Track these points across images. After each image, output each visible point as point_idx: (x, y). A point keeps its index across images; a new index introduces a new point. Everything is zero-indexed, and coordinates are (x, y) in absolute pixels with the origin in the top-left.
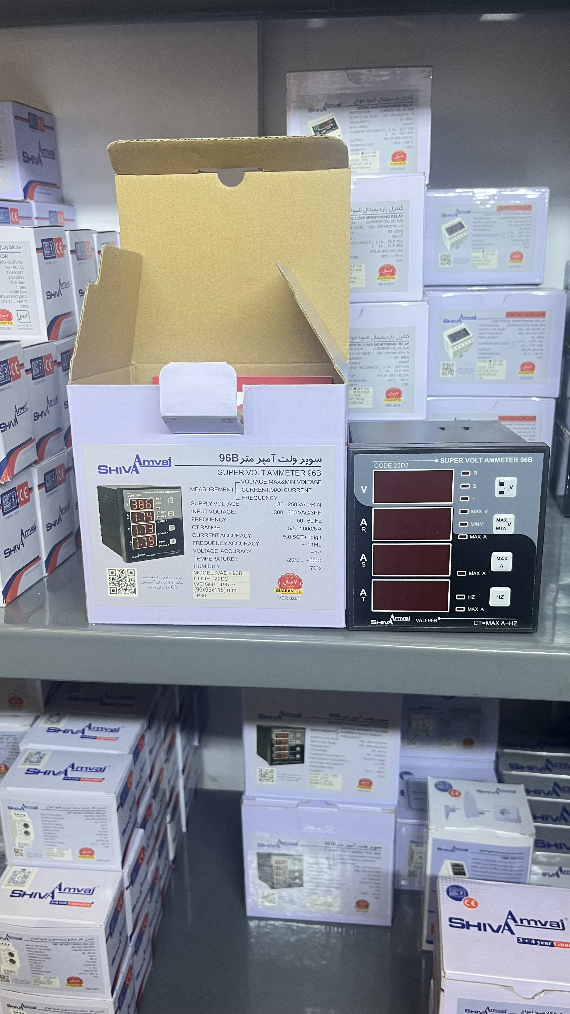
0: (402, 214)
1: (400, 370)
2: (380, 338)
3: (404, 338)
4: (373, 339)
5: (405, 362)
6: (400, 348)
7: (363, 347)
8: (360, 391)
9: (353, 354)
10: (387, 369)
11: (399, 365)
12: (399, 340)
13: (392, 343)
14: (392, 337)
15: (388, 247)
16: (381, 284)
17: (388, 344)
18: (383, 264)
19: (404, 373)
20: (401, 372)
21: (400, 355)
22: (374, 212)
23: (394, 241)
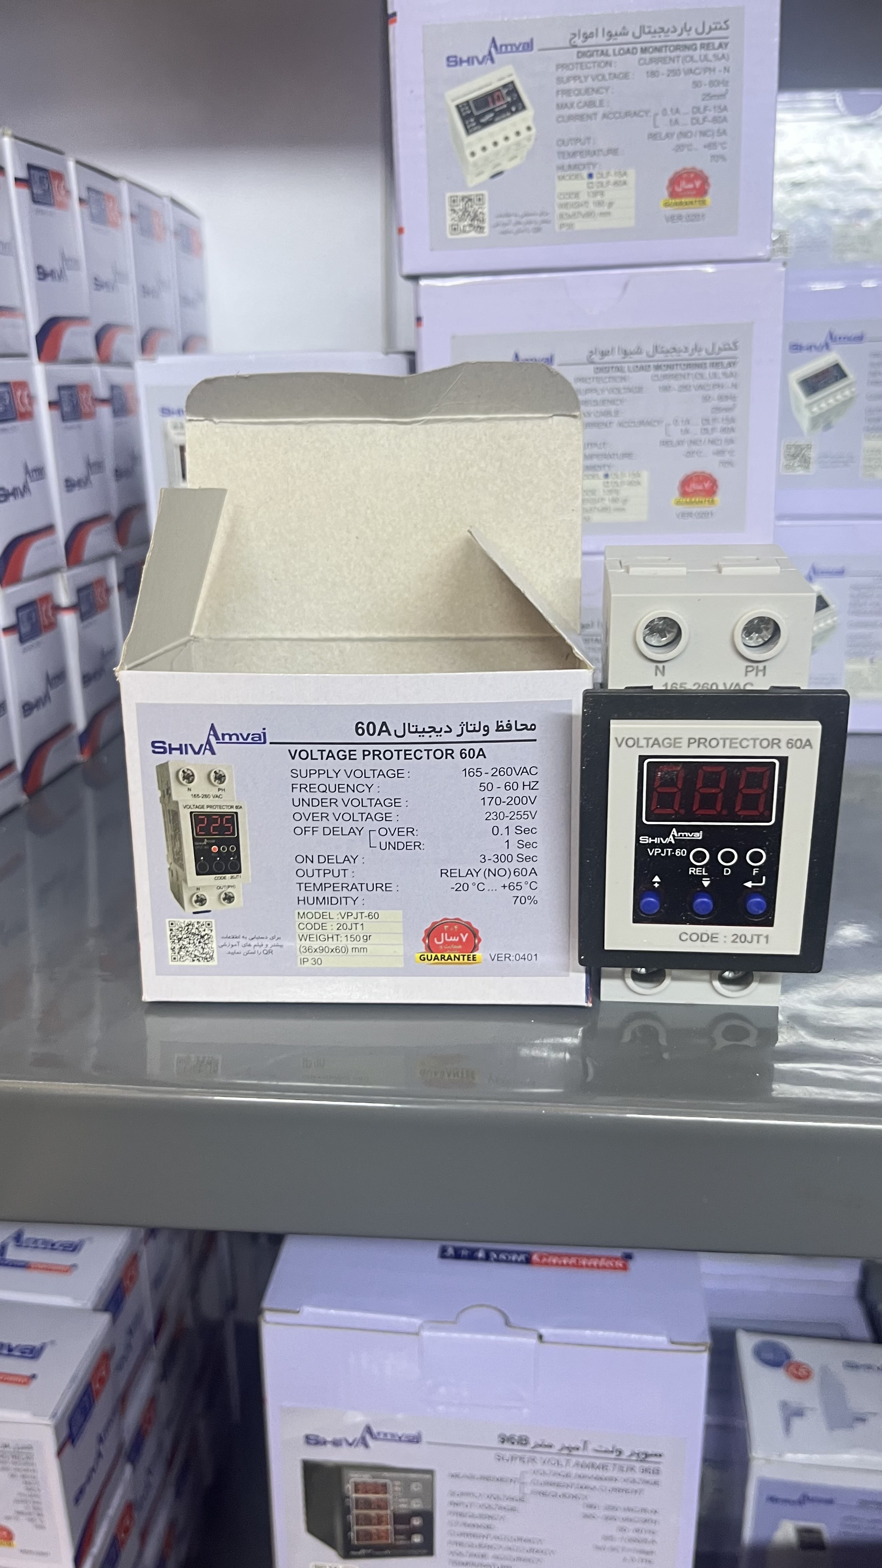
0: (726, 40)
1: (713, 430)
2: (668, 352)
3: (725, 350)
4: (651, 353)
5: (728, 410)
6: (715, 375)
7: (627, 374)
8: (619, 481)
10: (684, 428)
11: (711, 416)
13: (697, 362)
14: (697, 349)
15: (693, 124)
16: (672, 219)
17: (689, 366)
18: (678, 168)
19: (724, 436)
20: (717, 435)
21: (715, 393)
22: (657, 35)
23: (705, 108)
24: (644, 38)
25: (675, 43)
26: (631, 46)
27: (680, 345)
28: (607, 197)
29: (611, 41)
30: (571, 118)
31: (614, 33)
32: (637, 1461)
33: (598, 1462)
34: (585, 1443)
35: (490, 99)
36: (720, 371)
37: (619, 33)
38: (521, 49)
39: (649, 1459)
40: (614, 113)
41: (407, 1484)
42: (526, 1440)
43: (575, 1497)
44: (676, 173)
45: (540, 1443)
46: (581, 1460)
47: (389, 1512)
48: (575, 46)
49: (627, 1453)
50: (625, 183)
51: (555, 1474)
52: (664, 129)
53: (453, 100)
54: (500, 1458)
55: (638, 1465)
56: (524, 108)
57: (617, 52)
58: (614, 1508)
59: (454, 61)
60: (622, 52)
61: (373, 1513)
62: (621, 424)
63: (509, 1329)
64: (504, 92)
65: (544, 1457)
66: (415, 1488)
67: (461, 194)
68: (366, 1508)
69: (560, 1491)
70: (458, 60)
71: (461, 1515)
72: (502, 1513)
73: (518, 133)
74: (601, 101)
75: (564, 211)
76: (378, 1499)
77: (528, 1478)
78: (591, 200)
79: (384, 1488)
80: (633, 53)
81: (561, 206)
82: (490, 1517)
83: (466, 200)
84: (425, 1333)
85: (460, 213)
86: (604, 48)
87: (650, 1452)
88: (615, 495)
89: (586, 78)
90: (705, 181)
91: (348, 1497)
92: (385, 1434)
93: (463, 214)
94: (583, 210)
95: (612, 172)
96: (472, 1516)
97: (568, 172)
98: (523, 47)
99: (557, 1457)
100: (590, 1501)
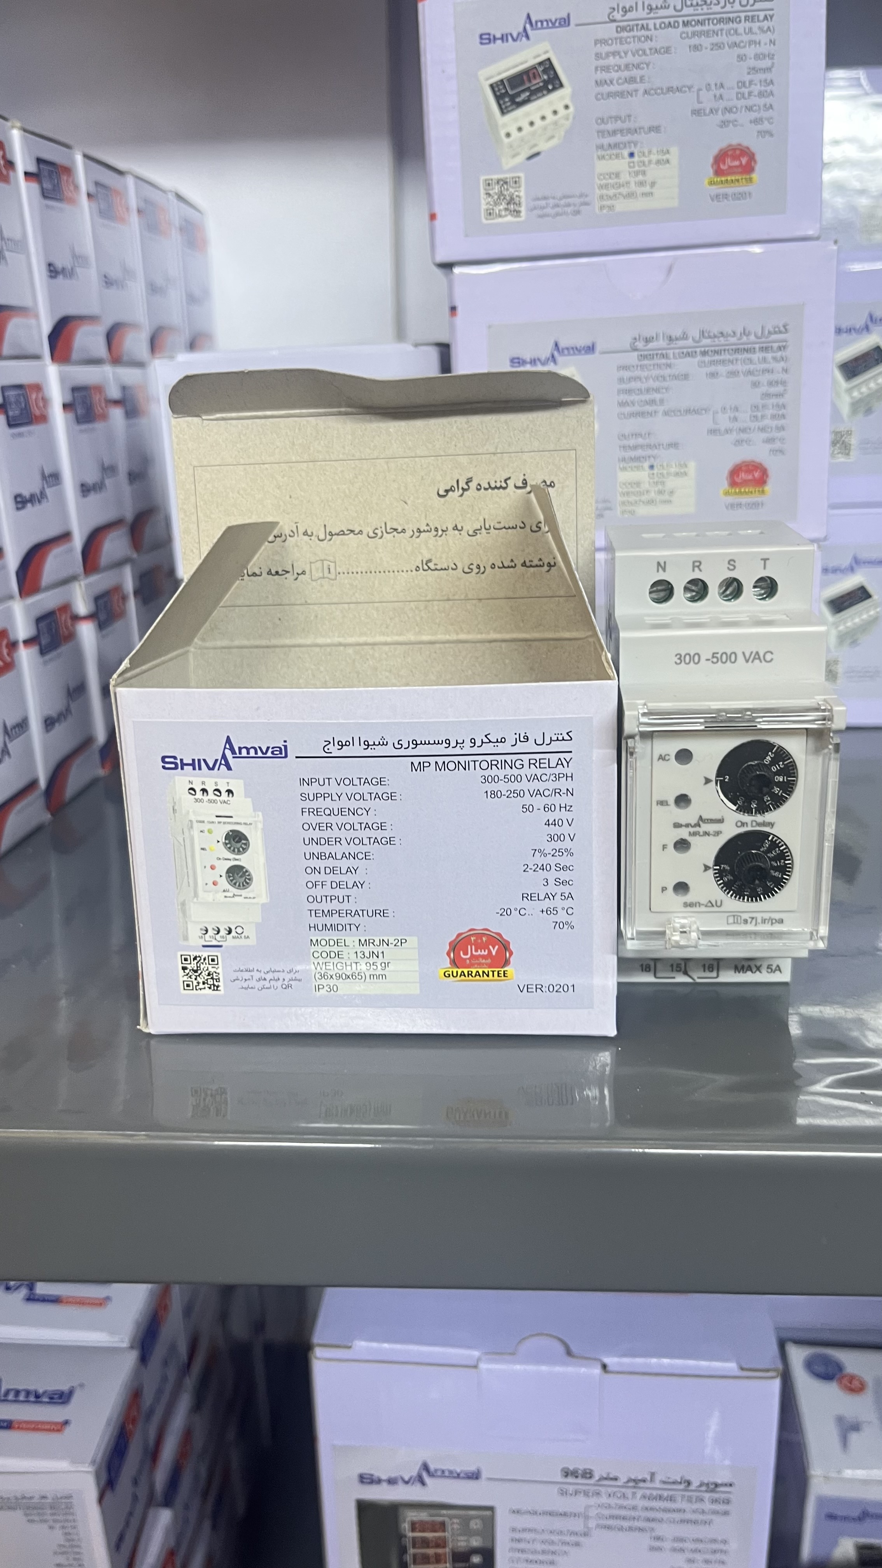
0: (771, 13)
1: (763, 417)
2: (715, 336)
3: (775, 333)
4: (697, 339)
5: (777, 395)
6: (765, 360)
7: (673, 361)
8: (665, 472)
9: (647, 379)
10: (732, 415)
11: (761, 403)
12: (763, 339)
13: (746, 346)
14: (745, 333)
15: (738, 99)
16: (717, 197)
17: (737, 351)
18: (723, 145)
19: (774, 423)
20: (767, 422)
21: (764, 379)
22: (699, 8)
23: (751, 82)
24: (686, 11)
25: (718, 16)
26: (672, 20)
27: (728, 330)
28: (649, 178)
29: (652, 15)
30: (610, 95)
31: (654, 6)
32: (706, 1491)
33: (665, 1494)
34: (653, 1475)
35: (525, 77)
36: (769, 356)
37: (659, 6)
38: (557, 24)
39: (718, 1489)
40: (655, 90)
41: (466, 1521)
42: (590, 1473)
43: (641, 1530)
44: (721, 150)
45: (605, 1476)
46: (648, 1492)
47: (447, 1550)
48: (614, 21)
49: (695, 1484)
50: (668, 161)
51: (621, 1507)
52: (707, 105)
53: (487, 79)
54: (563, 1493)
55: (707, 1496)
56: (561, 85)
57: (658, 26)
58: (681, 1540)
59: (487, 39)
60: (663, 25)
61: (431, 1551)
62: (666, 413)
63: (570, 1359)
64: (540, 69)
65: (610, 1490)
66: (475, 1525)
67: (495, 177)
68: (423, 1547)
69: (626, 1524)
70: (492, 37)
71: (523, 1551)
72: (566, 1548)
73: (555, 112)
74: (642, 78)
75: (604, 192)
76: (434, 1537)
77: (593, 1512)
78: (632, 181)
79: (442, 1526)
80: (675, 27)
81: (601, 187)
82: (554, 1553)
83: (502, 183)
84: (483, 1366)
85: (496, 197)
86: (644, 22)
87: (719, 1481)
88: (660, 487)
89: (626, 53)
90: (752, 157)
91: (405, 1536)
92: (443, 1471)
93: (499, 198)
94: (624, 191)
95: (654, 150)
96: (535, 1552)
97: (609, 152)
98: (560, 23)
99: (623, 1490)
100: (658, 1533)
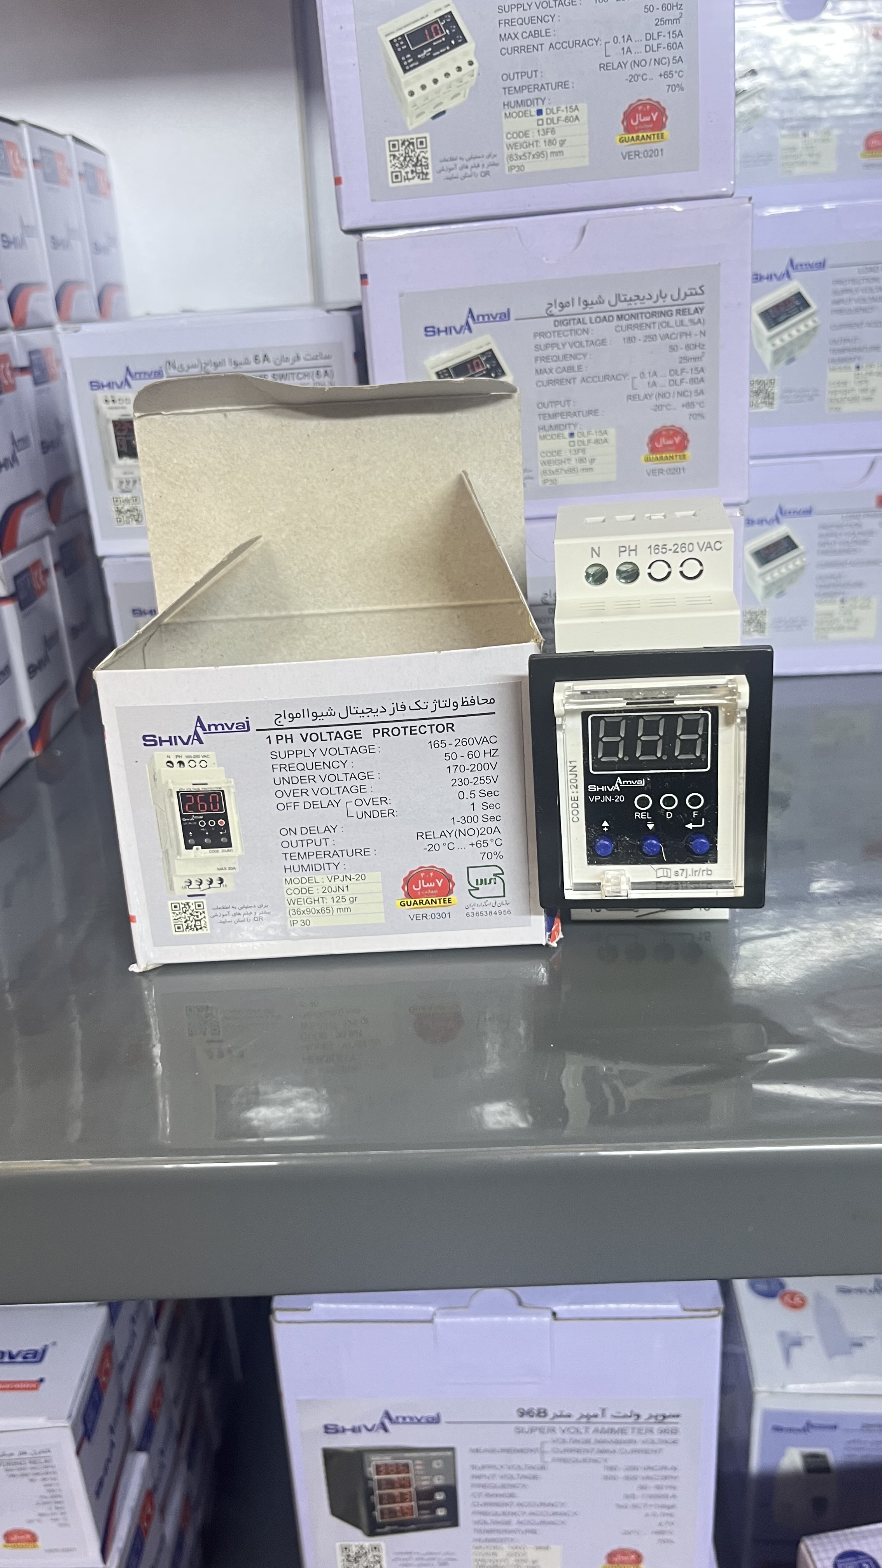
1: (682, 381)
2: (631, 300)
3: (692, 294)
4: (613, 303)
5: (695, 359)
6: (682, 322)
7: (589, 326)
8: (586, 439)
9: (564, 345)
10: (652, 380)
11: (679, 367)
12: (680, 302)
13: (663, 309)
14: (661, 295)
15: (646, 51)
16: (628, 155)
17: (653, 314)
18: (633, 100)
19: (693, 387)
20: (686, 386)
21: (682, 342)
23: (659, 34)
27: (644, 293)
28: (558, 136)
30: (515, 49)
32: (655, 1422)
33: (616, 1427)
34: (603, 1410)
35: (427, 32)
36: (686, 318)
39: (667, 1420)
40: (562, 43)
41: (428, 1462)
42: (544, 1412)
43: (595, 1461)
44: (631, 106)
45: (559, 1414)
46: (600, 1427)
47: (412, 1489)
49: (644, 1416)
50: (577, 118)
51: (576, 1441)
52: (615, 60)
54: (519, 1431)
55: (656, 1427)
56: (465, 41)
58: (635, 1468)
61: (396, 1492)
62: (583, 380)
63: (521, 1307)
64: (442, 23)
65: (564, 1426)
66: (436, 1465)
67: (401, 138)
68: (388, 1488)
69: (580, 1456)
71: (484, 1486)
72: (524, 1481)
73: (459, 69)
74: (547, 31)
75: (513, 151)
76: (399, 1478)
77: (548, 1447)
78: (542, 139)
79: (406, 1468)
81: (509, 146)
82: (513, 1486)
83: (407, 143)
84: (437, 1320)
85: (402, 159)
87: (668, 1414)
88: (581, 455)
90: (662, 113)
91: (372, 1479)
92: (404, 1418)
93: (405, 159)
94: (534, 150)
95: (563, 108)
96: (495, 1487)
97: (516, 110)
99: (576, 1426)
100: (610, 1463)
